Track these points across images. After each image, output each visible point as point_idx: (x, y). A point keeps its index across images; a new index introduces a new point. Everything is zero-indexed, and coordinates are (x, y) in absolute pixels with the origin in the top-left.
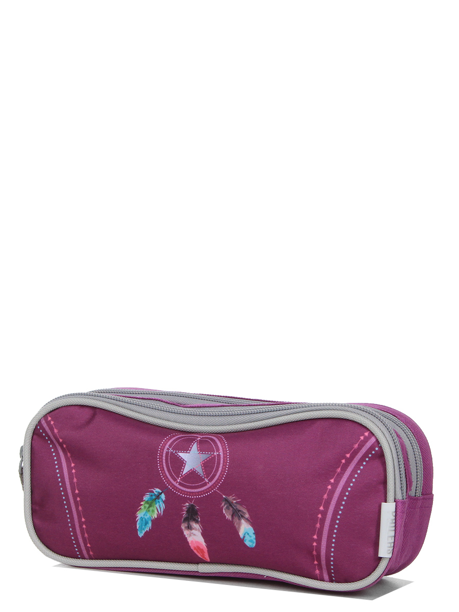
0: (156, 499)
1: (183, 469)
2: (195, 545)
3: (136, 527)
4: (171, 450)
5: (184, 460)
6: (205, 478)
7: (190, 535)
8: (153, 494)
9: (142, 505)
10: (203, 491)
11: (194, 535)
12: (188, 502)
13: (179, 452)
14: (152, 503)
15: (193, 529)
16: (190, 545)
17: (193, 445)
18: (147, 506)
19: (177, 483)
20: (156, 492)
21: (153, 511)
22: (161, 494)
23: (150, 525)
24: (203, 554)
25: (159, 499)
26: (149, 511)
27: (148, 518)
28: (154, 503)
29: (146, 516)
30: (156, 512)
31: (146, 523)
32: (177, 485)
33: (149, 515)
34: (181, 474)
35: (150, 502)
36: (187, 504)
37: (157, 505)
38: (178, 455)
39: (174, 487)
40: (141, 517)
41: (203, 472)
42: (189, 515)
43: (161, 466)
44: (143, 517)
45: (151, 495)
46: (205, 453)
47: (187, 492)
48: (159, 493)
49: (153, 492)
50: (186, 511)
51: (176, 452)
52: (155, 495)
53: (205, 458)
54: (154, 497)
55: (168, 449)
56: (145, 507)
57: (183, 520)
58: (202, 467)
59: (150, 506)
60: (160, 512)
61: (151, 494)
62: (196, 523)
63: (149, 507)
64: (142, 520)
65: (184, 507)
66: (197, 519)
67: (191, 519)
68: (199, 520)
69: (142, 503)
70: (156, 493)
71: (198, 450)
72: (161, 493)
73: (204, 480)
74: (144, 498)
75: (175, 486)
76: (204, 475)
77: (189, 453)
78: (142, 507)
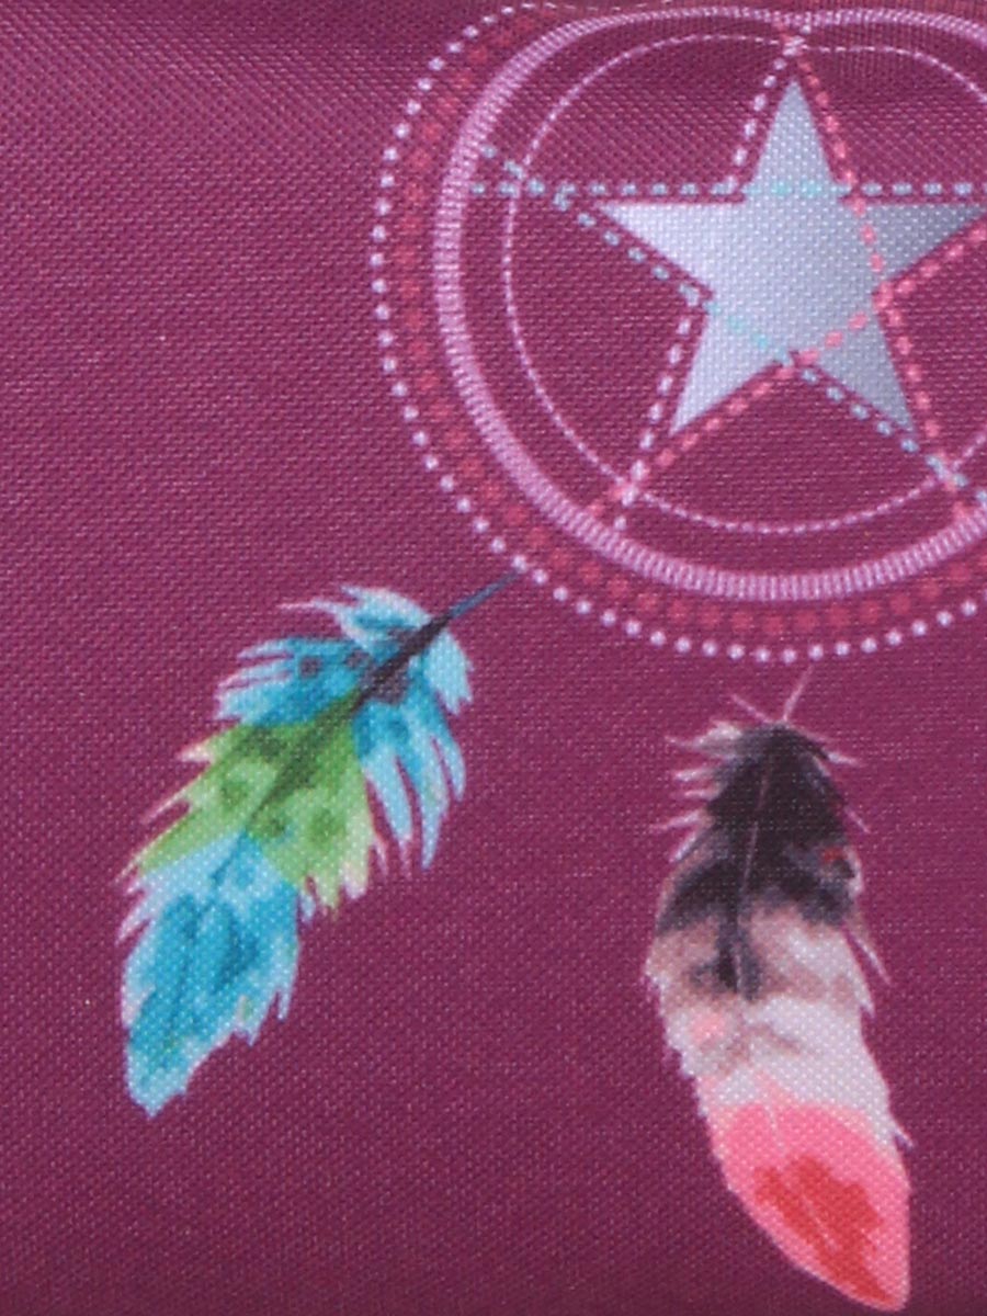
0: (361, 700)
1: (682, 371)
2: (781, 1152)
3: (112, 1004)
4: (520, 180)
5: (677, 274)
6: (927, 448)
7: (738, 1052)
8: (328, 648)
9: (197, 769)
10: (909, 584)
11: (788, 1044)
12: (733, 714)
13: (615, 196)
14: (313, 742)
15: (780, 985)
16: (721, 1151)
17: (765, 119)
18: (259, 775)
19: (607, 518)
20: (367, 623)
21: (326, 828)
22: (420, 641)
23: (279, 971)
24: (853, 1242)
25: (395, 699)
26: (278, 828)
27: (260, 907)
28: (344, 740)
29: (244, 879)
30: (360, 833)
31: (239, 956)
32: (611, 541)
33: (269, 874)
34: (661, 428)
35: (288, 734)
36: (727, 731)
37: (380, 767)
38: (606, 222)
39: (573, 560)
40: (186, 902)
41: (909, 389)
42: (739, 844)
43: (420, 352)
44: (201, 894)
45: (311, 667)
46: (918, 196)
47: (727, 605)
48: (396, 630)
49: (325, 628)
50: (713, 807)
51: (581, 202)
52: (354, 657)
53: (924, 245)
54: (340, 683)
55: (489, 171)
56: (231, 794)
57: (666, 895)
58: (891, 335)
59: (297, 775)
60: (404, 833)
61: (308, 648)
62: (811, 918)
63: (279, 793)
64: (190, 931)
65: (690, 759)
66: (827, 875)
67: (756, 886)
68: (856, 886)
69: (198, 752)
70: (365, 640)
71: (836, 168)
72: (427, 635)
73: (913, 469)
74: (229, 701)
75: (584, 553)
76: (919, 418)
77: (736, 198)
78: (199, 794)
